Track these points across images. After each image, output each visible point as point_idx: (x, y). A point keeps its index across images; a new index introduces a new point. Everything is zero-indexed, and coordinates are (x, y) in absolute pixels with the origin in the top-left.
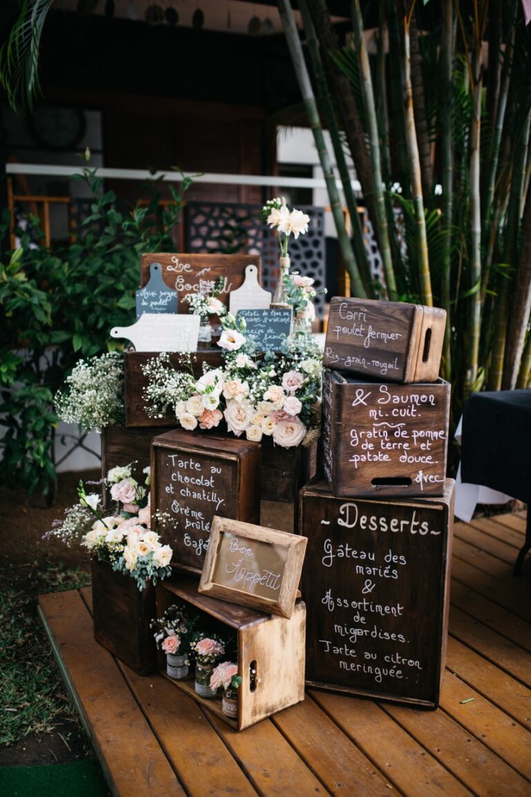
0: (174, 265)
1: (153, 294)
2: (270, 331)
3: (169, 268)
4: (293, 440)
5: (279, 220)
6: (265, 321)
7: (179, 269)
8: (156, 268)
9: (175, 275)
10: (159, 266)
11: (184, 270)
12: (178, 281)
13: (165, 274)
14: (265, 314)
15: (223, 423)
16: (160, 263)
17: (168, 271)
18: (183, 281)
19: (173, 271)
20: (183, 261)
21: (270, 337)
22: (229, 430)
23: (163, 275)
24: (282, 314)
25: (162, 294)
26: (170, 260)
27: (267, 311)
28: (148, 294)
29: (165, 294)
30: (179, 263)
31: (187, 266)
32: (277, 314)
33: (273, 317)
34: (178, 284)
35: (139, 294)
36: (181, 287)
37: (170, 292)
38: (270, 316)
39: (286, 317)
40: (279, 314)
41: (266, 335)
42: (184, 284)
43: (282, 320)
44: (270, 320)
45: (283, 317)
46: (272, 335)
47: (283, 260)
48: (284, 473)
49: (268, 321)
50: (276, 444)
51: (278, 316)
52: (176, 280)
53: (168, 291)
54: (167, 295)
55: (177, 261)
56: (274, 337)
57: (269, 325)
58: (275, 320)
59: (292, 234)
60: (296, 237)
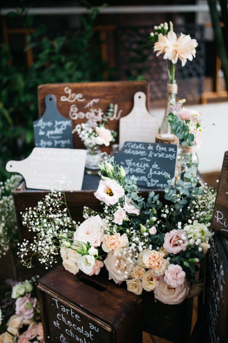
0: (67, 95)
1: (49, 124)
2: (155, 166)
3: (63, 99)
4: (175, 298)
5: (165, 47)
6: (150, 155)
7: (72, 99)
8: (51, 99)
9: (68, 105)
10: (54, 97)
11: (76, 100)
12: (72, 110)
13: (60, 105)
14: (150, 148)
15: (104, 271)
16: (55, 94)
17: (62, 102)
18: (76, 110)
19: (67, 102)
20: (75, 91)
21: (155, 172)
22: (110, 279)
23: (58, 106)
24: (167, 149)
25: (57, 123)
26: (63, 91)
27: (152, 144)
28: (45, 124)
29: (60, 123)
30: (72, 93)
31: (79, 96)
32: (163, 149)
33: (158, 152)
34: (72, 113)
35: (36, 124)
36: (74, 116)
37: (65, 121)
38: (155, 151)
39: (172, 153)
40: (164, 149)
41: (151, 170)
42: (78, 112)
43: (167, 156)
44: (155, 155)
45: (168, 153)
46: (157, 170)
47: (170, 87)
48: (167, 317)
49: (153, 155)
50: (157, 300)
51: (163, 151)
52: (69, 110)
53: (62, 120)
54: (62, 124)
55: (70, 91)
56: (159, 173)
57: (154, 160)
58: (160, 156)
59: (179, 62)
60: (183, 64)
